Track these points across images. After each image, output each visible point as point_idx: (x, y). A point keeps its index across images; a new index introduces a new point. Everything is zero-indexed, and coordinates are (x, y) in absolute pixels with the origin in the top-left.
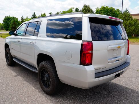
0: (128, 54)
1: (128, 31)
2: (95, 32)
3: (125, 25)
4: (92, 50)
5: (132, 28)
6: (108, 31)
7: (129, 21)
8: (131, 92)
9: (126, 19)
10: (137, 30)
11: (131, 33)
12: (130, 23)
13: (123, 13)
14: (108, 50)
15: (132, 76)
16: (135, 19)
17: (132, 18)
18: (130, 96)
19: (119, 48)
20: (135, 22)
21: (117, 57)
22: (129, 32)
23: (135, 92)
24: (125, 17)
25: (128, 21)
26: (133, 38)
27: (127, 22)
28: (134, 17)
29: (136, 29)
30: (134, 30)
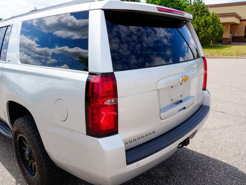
0: (204, 89)
1: (203, 35)
2: (129, 45)
3: (198, 25)
4: (115, 95)
5: (209, 29)
6: (159, 39)
7: (203, 17)
8: (213, 166)
9: (197, 15)
10: (217, 34)
11: (208, 39)
12: (205, 21)
13: (193, 4)
14: (158, 90)
15: (213, 126)
16: (213, 14)
17: (208, 11)
18: (211, 177)
19: (185, 81)
20: (213, 18)
21: (181, 101)
22: (204, 38)
23: (219, 167)
24: (196, 11)
25: (201, 17)
26: (211, 47)
27: (200, 19)
28: (211, 11)
29: (216, 31)
30: (212, 33)
